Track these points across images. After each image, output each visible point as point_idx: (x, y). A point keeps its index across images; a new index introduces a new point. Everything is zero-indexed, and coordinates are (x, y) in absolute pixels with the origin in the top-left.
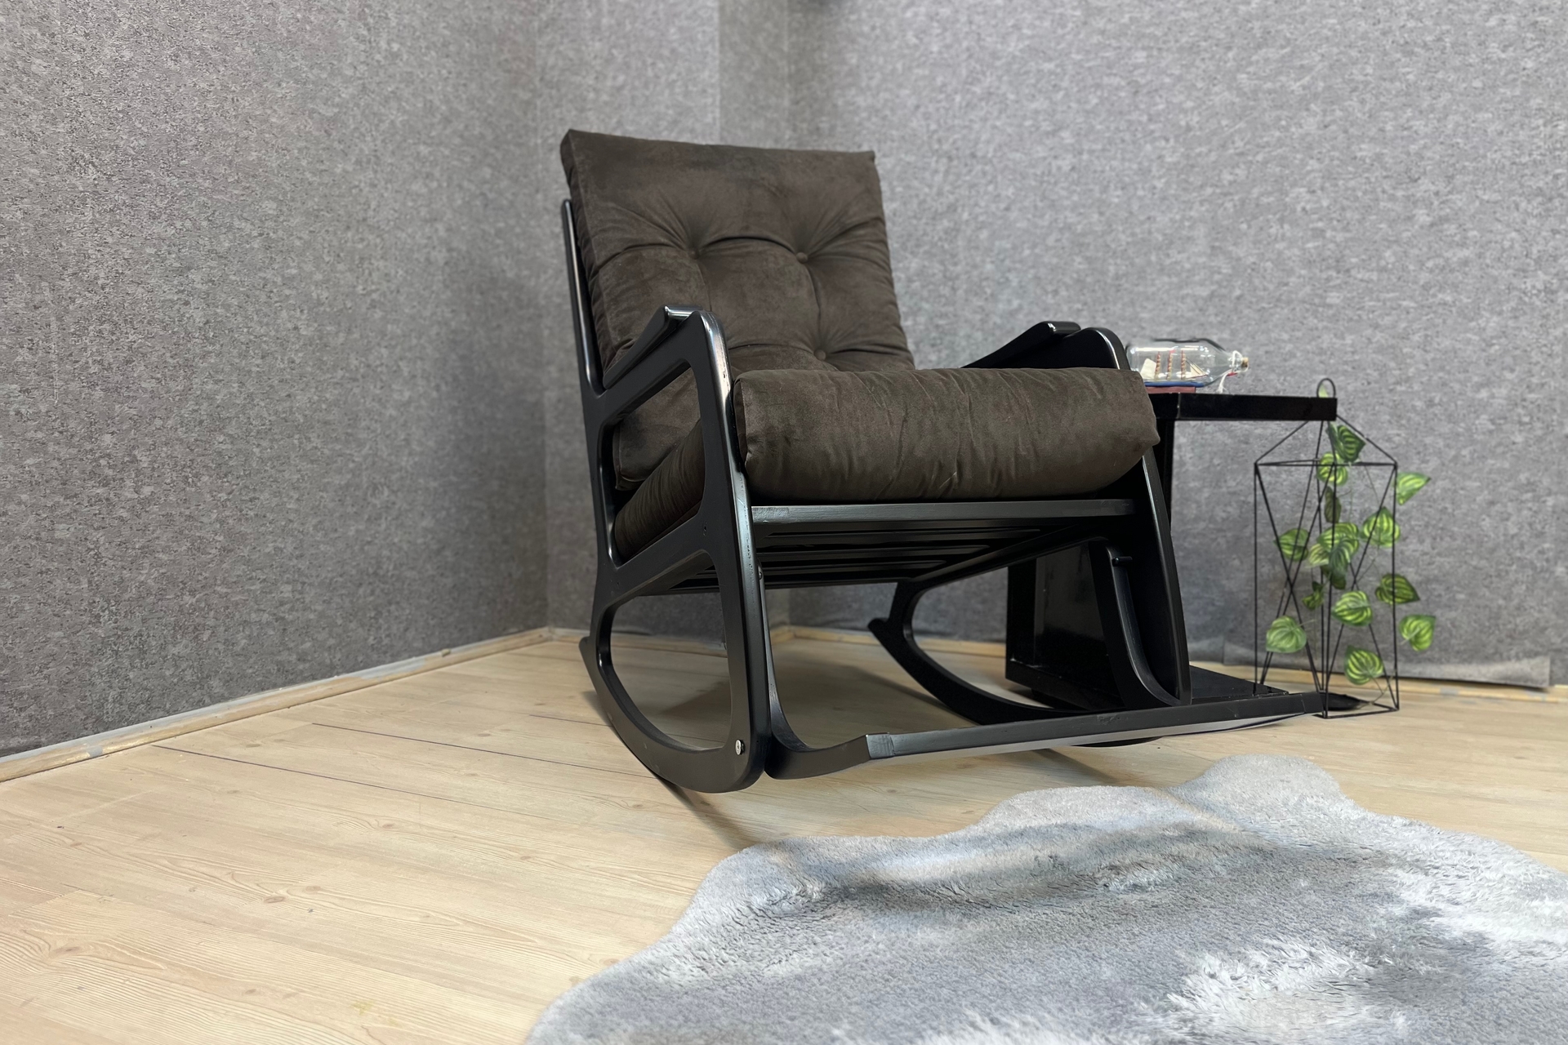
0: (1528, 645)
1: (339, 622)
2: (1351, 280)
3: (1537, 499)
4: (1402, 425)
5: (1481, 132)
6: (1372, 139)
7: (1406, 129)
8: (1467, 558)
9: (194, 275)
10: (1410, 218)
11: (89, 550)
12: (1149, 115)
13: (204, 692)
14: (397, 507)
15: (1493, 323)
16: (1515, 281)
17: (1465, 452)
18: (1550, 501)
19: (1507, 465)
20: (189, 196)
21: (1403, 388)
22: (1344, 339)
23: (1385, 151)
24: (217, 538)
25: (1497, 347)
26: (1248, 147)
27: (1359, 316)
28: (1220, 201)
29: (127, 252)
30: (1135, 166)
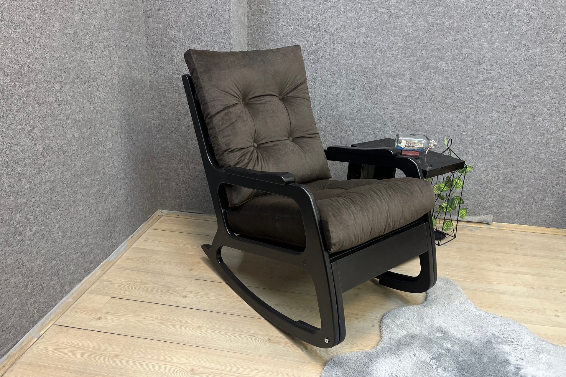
0: (487, 211)
1: (100, 243)
2: (455, 96)
3: (498, 170)
4: (463, 145)
5: (505, 50)
6: (469, 48)
7: (481, 45)
8: (475, 186)
9: (36, 131)
10: (477, 77)
11: (20, 262)
12: (394, 26)
13: (63, 292)
14: (113, 190)
15: (496, 115)
16: (505, 102)
17: (479, 155)
18: (502, 171)
19: (491, 159)
20: (29, 95)
21: (465, 133)
22: (450, 115)
23: (473, 52)
24: (60, 234)
25: (496, 123)
26: (428, 44)
27: (455, 108)
28: (416, 63)
29: (11, 133)
30: (387, 45)
